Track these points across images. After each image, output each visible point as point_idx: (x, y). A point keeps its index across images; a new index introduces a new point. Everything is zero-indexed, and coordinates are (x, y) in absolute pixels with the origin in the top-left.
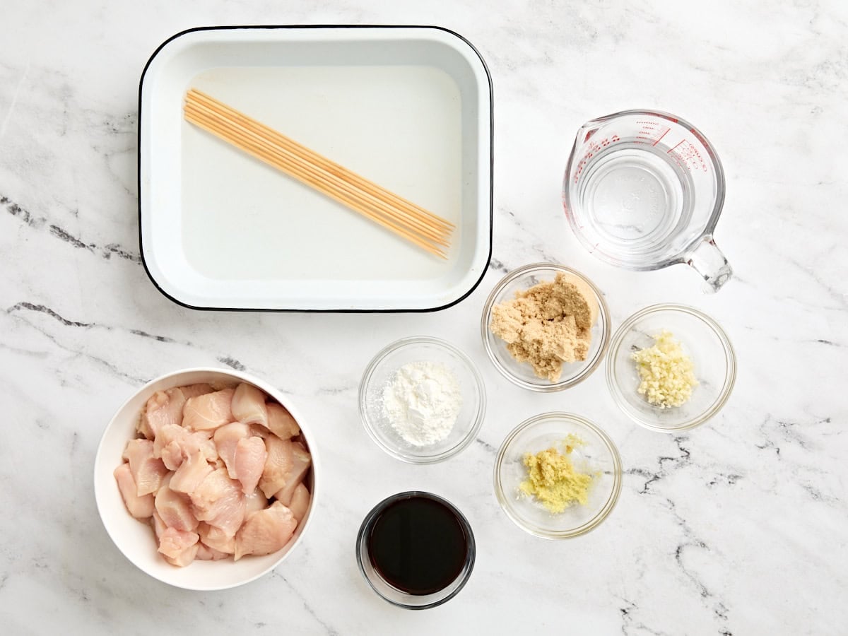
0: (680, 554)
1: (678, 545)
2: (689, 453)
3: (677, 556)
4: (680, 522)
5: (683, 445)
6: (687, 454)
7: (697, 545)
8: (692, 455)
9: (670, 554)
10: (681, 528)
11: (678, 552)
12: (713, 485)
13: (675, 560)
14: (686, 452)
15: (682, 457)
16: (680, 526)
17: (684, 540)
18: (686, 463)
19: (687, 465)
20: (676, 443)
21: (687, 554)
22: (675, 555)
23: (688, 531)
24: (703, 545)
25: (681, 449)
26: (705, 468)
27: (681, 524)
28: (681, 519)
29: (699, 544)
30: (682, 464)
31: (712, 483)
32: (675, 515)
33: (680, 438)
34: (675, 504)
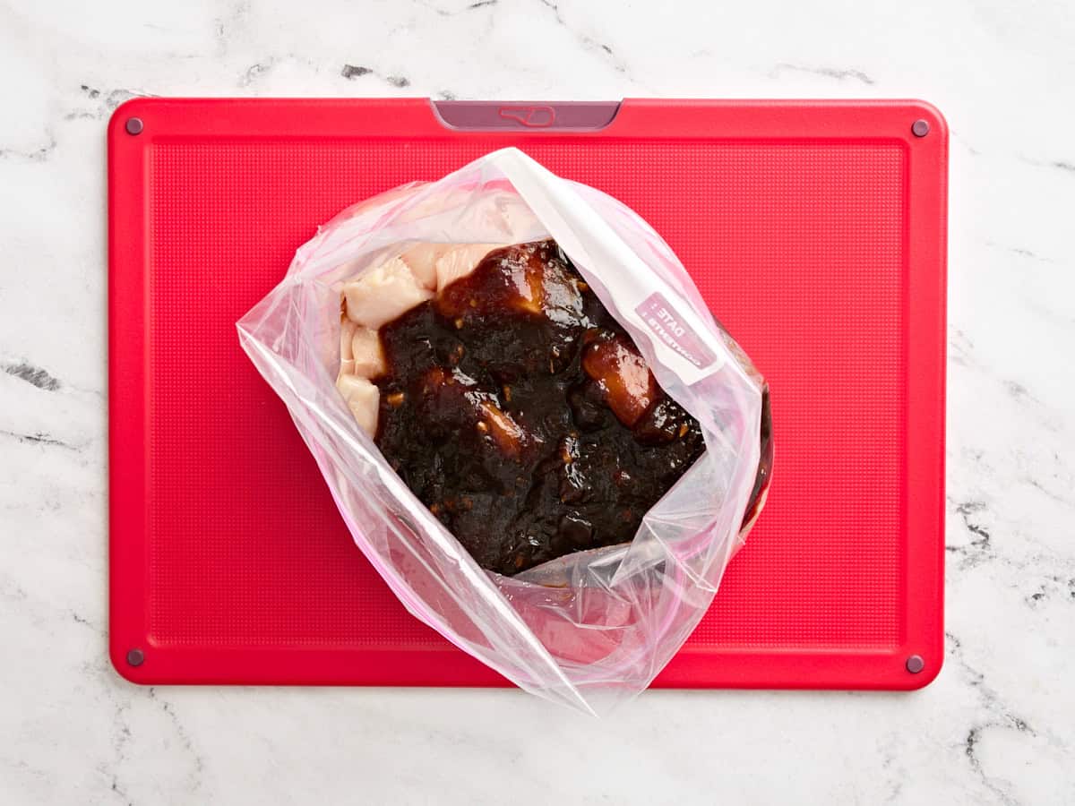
0: (974, 746)
1: (970, 727)
2: (987, 536)
3: (969, 750)
4: (974, 679)
5: (974, 519)
6: (983, 538)
7: (1009, 726)
8: (993, 540)
9: (955, 746)
10: (975, 691)
11: (970, 741)
12: (1038, 602)
13: (964, 759)
14: (982, 533)
15: (974, 544)
16: (974, 688)
17: (983, 716)
18: (981, 557)
19: (984, 561)
20: (960, 515)
21: (989, 744)
22: (965, 748)
23: (990, 696)
24: (1022, 725)
25: (972, 528)
26: (1022, 566)
27: (975, 683)
28: (975, 673)
29: (1014, 724)
30: (974, 559)
31: (1036, 597)
32: (962, 664)
33: (968, 506)
34: (962, 642)
